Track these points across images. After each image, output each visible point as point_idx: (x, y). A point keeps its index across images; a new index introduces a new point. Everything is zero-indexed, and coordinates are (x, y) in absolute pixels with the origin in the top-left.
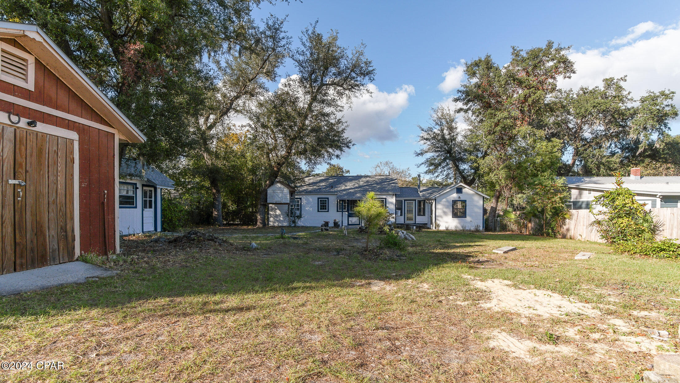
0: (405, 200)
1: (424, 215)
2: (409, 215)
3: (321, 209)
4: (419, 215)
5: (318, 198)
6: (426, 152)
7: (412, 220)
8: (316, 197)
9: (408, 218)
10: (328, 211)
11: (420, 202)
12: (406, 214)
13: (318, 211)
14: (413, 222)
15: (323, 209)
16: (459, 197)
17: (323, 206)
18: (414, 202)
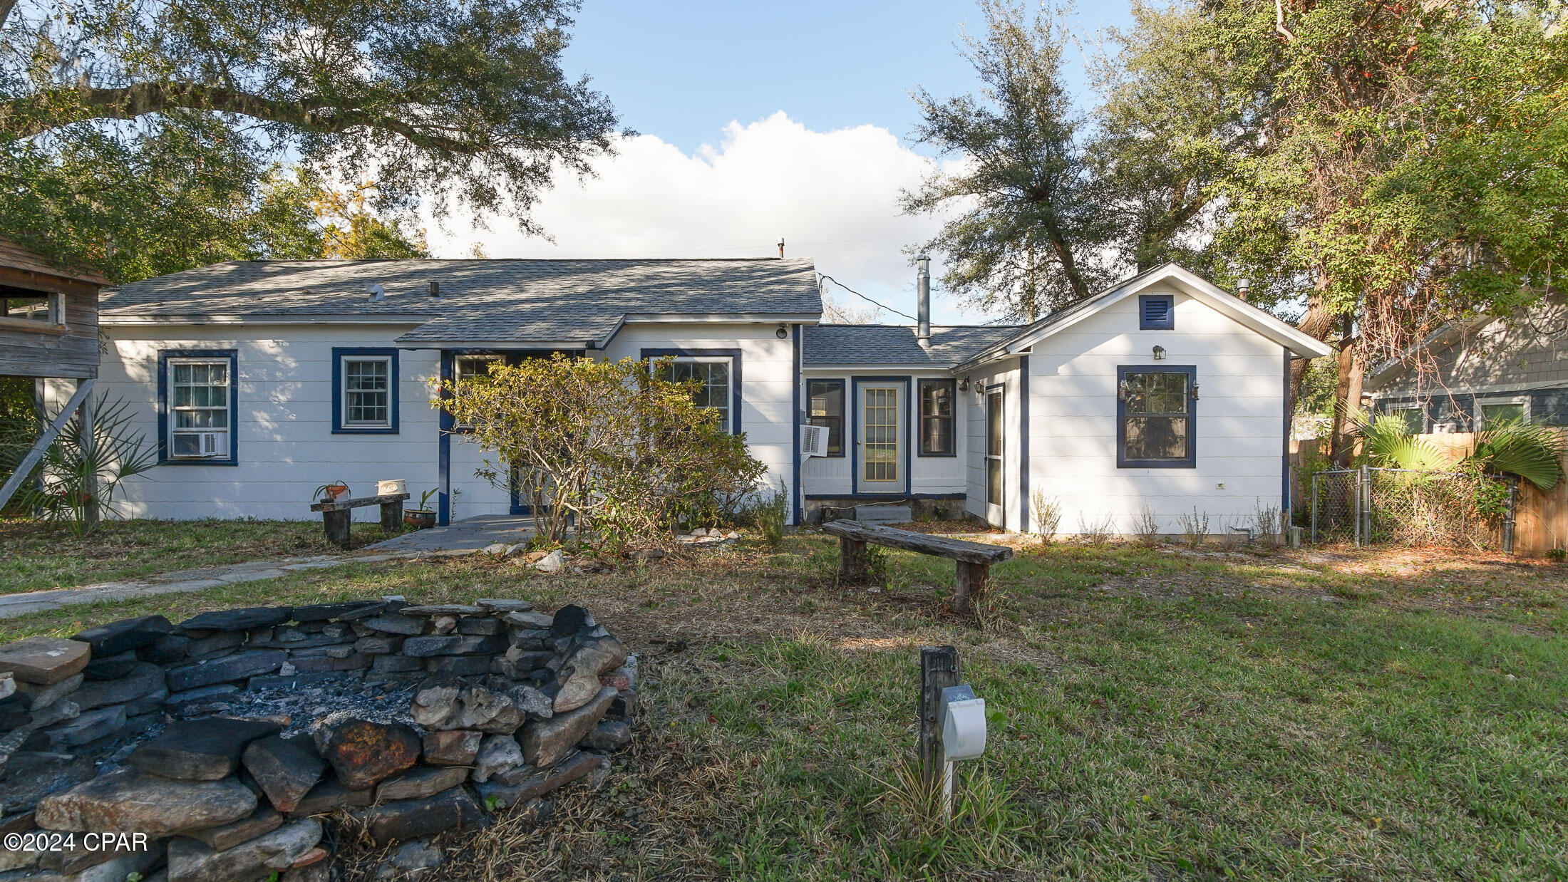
0: (856, 380)
1: (948, 449)
2: (880, 456)
3: (356, 415)
4: (925, 452)
5: (338, 353)
6: (948, 194)
7: (892, 476)
8: (322, 345)
9: (870, 466)
10: (395, 430)
11: (926, 388)
12: (862, 449)
13: (337, 429)
14: (893, 487)
15: (369, 415)
16: (1157, 349)
17: (369, 398)
18: (900, 388)
